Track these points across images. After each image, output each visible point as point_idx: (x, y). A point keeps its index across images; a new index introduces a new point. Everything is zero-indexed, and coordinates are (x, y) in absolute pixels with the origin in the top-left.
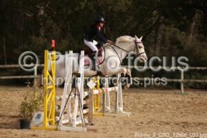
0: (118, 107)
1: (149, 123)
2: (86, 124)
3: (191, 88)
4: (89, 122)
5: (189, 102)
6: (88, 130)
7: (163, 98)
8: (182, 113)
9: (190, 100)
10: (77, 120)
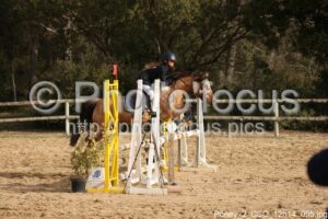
0: (200, 158)
1: (249, 180)
2: (165, 184)
3: (286, 128)
4: (170, 180)
5: (289, 149)
6: (169, 192)
7: (251, 144)
8: (286, 165)
9: (289, 145)
10: (153, 179)
